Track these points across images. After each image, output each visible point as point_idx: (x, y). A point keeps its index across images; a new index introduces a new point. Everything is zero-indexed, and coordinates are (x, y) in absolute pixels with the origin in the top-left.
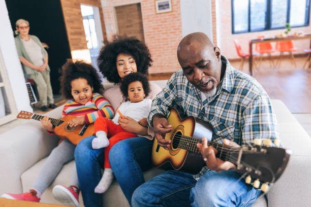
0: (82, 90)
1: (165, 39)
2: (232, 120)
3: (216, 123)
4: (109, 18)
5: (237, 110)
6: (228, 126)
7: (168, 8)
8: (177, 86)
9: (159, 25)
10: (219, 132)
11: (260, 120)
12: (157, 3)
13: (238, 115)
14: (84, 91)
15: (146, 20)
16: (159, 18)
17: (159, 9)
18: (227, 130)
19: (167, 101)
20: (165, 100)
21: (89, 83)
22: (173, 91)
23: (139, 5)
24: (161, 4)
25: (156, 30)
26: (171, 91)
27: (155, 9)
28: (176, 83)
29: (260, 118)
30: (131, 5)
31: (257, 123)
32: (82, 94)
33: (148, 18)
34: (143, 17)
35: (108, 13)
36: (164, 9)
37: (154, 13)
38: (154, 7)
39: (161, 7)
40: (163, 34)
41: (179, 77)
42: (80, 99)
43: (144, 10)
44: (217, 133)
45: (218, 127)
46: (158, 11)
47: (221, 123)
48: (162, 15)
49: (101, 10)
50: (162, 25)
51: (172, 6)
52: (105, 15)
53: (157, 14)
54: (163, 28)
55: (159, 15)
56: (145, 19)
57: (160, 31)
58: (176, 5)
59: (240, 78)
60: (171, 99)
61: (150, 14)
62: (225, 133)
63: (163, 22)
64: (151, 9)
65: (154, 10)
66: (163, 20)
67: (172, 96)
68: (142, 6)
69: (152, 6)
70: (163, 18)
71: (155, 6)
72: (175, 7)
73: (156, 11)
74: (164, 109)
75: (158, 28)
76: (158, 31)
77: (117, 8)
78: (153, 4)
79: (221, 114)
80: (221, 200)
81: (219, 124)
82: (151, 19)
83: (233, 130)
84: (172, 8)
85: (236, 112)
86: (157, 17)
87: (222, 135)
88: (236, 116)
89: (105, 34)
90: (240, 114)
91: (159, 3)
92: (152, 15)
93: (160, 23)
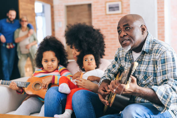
0: (50, 60)
1: (113, 39)
2: (151, 71)
3: (142, 76)
4: (60, 16)
5: (153, 64)
6: (149, 76)
7: (118, 10)
8: (120, 58)
9: (108, 26)
10: (144, 82)
11: (166, 67)
12: (108, 5)
13: (154, 67)
14: (51, 61)
17: (110, 11)
18: (149, 79)
19: (114, 70)
20: (113, 69)
21: (56, 56)
22: (118, 62)
23: (90, 5)
24: (111, 6)
25: (104, 30)
26: (117, 62)
27: (105, 10)
28: (119, 56)
29: (166, 66)
30: (82, 5)
31: (165, 70)
32: (50, 63)
33: (97, 18)
34: (93, 17)
35: (59, 10)
36: (114, 10)
37: (104, 14)
38: (104, 9)
39: (111, 8)
40: (111, 34)
41: (121, 51)
42: (48, 68)
43: (94, 10)
44: (143, 82)
45: (143, 78)
46: (108, 12)
47: (145, 75)
48: (112, 16)
49: (52, 7)
51: (122, 8)
52: (56, 12)
53: (106, 15)
54: (112, 28)
55: (108, 16)
56: (94, 19)
58: (126, 8)
59: (156, 43)
60: (117, 68)
62: (148, 81)
63: (112, 23)
64: (101, 10)
66: (112, 21)
67: (117, 66)
68: (93, 7)
69: (102, 7)
70: (112, 19)
71: (105, 7)
72: (125, 10)
73: (106, 12)
74: (111, 76)
75: (107, 28)
77: (68, 7)
78: (104, 5)
79: (145, 69)
81: (144, 76)
82: (100, 19)
83: (152, 78)
84: (122, 11)
85: (153, 66)
86: (107, 18)
87: (146, 83)
88: (153, 68)
89: (53, 30)
90: (155, 66)
91: (109, 5)
92: (102, 15)
93: (108, 24)
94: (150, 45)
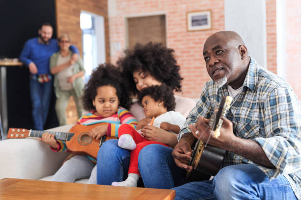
0: (109, 100)
1: (198, 68)
2: (256, 119)
3: (243, 125)
4: (118, 33)
5: (258, 107)
6: (253, 126)
7: (206, 23)
9: (191, 48)
10: (246, 134)
12: (190, 16)
13: (260, 112)
14: (110, 101)
15: (172, 39)
16: (191, 37)
17: (193, 25)
18: (253, 130)
20: (199, 115)
21: (117, 94)
23: (163, 17)
24: (195, 19)
25: (185, 55)
26: (204, 104)
27: (187, 24)
30: (151, 17)
31: (275, 114)
33: (175, 37)
34: (168, 35)
35: (116, 25)
36: (200, 25)
37: (185, 30)
38: (184, 22)
39: (195, 22)
40: (195, 60)
42: (104, 111)
43: (170, 25)
44: (244, 135)
45: (245, 129)
46: (191, 28)
47: (247, 124)
48: (197, 33)
49: (106, 21)
50: (194, 48)
51: (212, 22)
52: (112, 28)
53: (188, 31)
54: (196, 52)
55: (191, 34)
56: (170, 37)
57: (192, 56)
58: (218, 21)
59: (263, 77)
61: (178, 30)
62: (252, 134)
63: (196, 43)
64: (180, 24)
65: (185, 26)
66: (197, 41)
68: (167, 19)
69: (181, 20)
70: (197, 38)
71: (187, 20)
72: (217, 24)
73: (187, 27)
75: (189, 52)
76: (188, 56)
77: (130, 20)
78: (184, 17)
79: (247, 114)
80: (239, 182)
81: (245, 125)
82: (179, 38)
84: (212, 25)
86: (189, 36)
87: (249, 136)
89: (108, 55)
90: (262, 110)
91: (192, 17)
92: (182, 32)
93: (191, 45)
94: (256, 78)
